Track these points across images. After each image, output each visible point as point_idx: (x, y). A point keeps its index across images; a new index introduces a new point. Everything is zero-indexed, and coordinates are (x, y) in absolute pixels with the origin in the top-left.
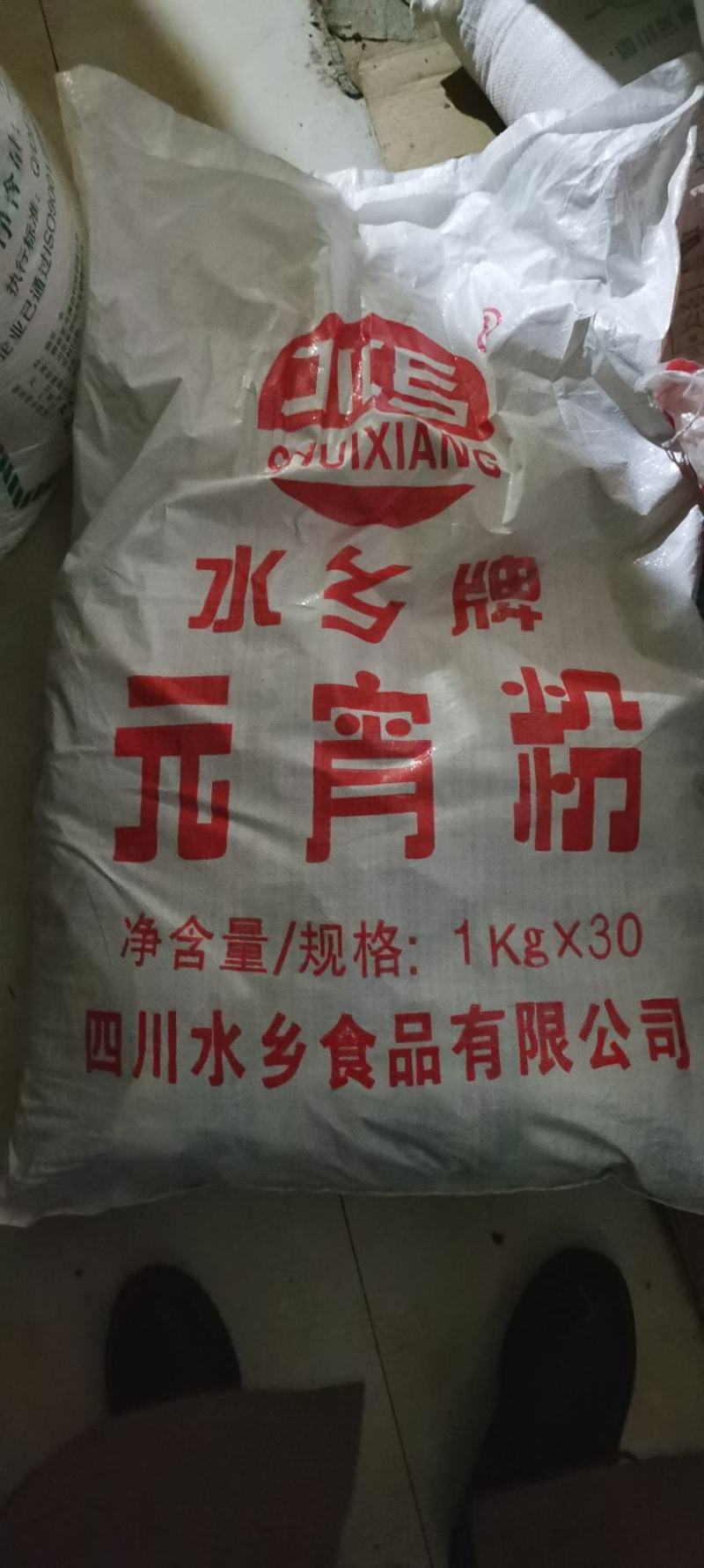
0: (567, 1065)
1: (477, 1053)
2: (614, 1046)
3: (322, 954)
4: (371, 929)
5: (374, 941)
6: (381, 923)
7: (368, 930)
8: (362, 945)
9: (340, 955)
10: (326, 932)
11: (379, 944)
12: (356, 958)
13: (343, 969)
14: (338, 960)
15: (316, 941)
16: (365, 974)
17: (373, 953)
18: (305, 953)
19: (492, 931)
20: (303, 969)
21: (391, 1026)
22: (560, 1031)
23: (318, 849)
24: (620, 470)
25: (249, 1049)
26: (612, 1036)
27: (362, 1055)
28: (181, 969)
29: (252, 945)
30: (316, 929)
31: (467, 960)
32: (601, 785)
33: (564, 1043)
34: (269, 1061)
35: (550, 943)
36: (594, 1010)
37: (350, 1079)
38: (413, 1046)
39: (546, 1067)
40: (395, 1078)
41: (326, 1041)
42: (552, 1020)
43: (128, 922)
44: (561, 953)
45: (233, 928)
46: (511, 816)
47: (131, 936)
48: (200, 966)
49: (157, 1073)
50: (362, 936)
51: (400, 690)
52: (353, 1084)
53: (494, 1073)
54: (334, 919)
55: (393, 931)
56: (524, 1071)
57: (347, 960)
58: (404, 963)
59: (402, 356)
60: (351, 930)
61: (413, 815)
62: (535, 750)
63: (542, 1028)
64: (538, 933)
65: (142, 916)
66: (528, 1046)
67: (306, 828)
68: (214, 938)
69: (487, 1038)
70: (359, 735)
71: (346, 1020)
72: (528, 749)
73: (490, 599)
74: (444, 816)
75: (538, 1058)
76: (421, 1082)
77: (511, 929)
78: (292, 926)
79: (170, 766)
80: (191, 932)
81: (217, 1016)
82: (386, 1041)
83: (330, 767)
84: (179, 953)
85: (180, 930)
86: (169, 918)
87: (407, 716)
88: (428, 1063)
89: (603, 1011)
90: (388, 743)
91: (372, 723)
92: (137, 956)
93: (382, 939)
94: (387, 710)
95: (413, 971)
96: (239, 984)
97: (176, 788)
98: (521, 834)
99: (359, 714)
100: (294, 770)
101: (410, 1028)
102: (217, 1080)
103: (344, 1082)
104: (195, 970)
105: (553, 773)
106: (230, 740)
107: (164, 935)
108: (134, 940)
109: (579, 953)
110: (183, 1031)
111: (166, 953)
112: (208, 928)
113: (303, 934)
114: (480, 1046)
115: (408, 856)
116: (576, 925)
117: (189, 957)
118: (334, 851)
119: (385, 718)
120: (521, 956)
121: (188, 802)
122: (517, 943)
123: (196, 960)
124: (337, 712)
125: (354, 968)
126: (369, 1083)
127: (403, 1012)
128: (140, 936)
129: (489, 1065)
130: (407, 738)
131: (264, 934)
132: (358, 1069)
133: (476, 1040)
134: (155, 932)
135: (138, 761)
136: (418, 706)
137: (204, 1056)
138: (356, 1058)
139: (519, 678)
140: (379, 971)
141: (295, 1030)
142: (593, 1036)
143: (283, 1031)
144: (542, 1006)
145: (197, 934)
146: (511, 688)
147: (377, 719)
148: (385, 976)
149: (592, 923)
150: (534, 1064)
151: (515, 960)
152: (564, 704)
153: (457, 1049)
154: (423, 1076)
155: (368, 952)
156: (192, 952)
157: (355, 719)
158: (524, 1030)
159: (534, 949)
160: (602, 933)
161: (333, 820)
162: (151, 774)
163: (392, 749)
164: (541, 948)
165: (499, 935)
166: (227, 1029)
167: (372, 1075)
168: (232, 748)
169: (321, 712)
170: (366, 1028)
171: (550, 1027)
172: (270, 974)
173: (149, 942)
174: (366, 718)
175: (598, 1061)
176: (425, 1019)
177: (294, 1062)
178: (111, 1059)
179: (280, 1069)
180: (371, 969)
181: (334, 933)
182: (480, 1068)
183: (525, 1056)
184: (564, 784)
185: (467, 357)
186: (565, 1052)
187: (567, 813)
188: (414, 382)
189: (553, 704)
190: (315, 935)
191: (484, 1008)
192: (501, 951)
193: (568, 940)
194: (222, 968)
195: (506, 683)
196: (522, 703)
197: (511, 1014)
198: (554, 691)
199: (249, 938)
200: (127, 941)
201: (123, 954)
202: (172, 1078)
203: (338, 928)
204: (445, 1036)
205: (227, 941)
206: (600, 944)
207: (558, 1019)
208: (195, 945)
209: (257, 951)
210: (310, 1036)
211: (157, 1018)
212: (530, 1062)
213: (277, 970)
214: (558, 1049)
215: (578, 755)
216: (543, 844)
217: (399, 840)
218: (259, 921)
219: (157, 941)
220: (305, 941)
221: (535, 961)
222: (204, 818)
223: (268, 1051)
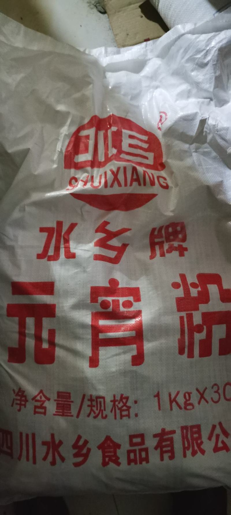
0: (203, 452)
1: (164, 449)
2: (223, 442)
3: (97, 409)
4: (118, 398)
5: (119, 403)
6: (122, 395)
7: (116, 399)
8: (114, 405)
9: (105, 410)
10: (99, 400)
11: (121, 404)
12: (111, 411)
13: (106, 416)
14: (104, 412)
15: (94, 403)
16: (115, 418)
17: (119, 409)
18: (90, 408)
19: (170, 395)
20: (89, 416)
21: (127, 439)
22: (200, 437)
23: (94, 362)
24: (220, 184)
25: (67, 451)
26: (222, 437)
27: (115, 452)
28: (37, 415)
29: (67, 404)
30: (94, 398)
31: (159, 409)
32: (215, 328)
33: (202, 443)
34: (76, 455)
35: (195, 398)
36: (214, 427)
37: (110, 463)
38: (137, 448)
39: (194, 453)
40: (130, 462)
41: (99, 447)
42: (196, 433)
43: (14, 390)
44: (199, 403)
45: (58, 396)
46: (177, 345)
47: (15, 397)
48: (45, 413)
49: (28, 459)
50: (114, 401)
51: (128, 286)
52: (112, 465)
53: (172, 457)
54: (101, 394)
55: (127, 398)
56: (185, 456)
57: (107, 412)
58: (132, 412)
59: (125, 133)
60: (109, 399)
61: (135, 346)
62: (187, 314)
63: (192, 436)
64: (189, 394)
65: (20, 389)
66: (186, 445)
67: (89, 352)
68: (51, 400)
69: (168, 443)
70: (110, 309)
71: (108, 438)
72: (184, 314)
73: (165, 242)
74: (148, 346)
75: (191, 449)
76: (141, 463)
77: (178, 393)
78: (84, 396)
79: (30, 322)
80: (41, 398)
81: (53, 436)
82: (126, 446)
83: (98, 324)
84: (36, 407)
85: (36, 396)
86: (31, 390)
87: (131, 299)
88: (143, 455)
89: (218, 427)
90: (123, 312)
91: (116, 302)
92: (18, 407)
93: (123, 402)
94: (123, 296)
95: (136, 415)
96: (62, 422)
97: (32, 331)
98: (181, 351)
99: (110, 299)
100: (83, 326)
101: (135, 440)
102: (53, 463)
103: (107, 464)
104: (42, 415)
105: (195, 324)
106: (55, 311)
107: (29, 398)
108: (17, 400)
109: (207, 402)
110: (38, 442)
111: (30, 406)
112: (48, 396)
113: (89, 400)
114: (166, 446)
115: (133, 365)
116: (206, 389)
117: (40, 410)
118: (101, 363)
119: (122, 300)
120: (183, 406)
121: (38, 338)
122: (181, 400)
123: (43, 411)
124: (101, 299)
125: (111, 416)
126: (118, 464)
127: (133, 434)
128: (19, 398)
129: (170, 454)
130: (132, 309)
131: (72, 399)
132: (114, 458)
133: (164, 444)
134: (25, 397)
135: (16, 319)
136: (135, 293)
137: (47, 453)
138: (113, 454)
139: (178, 280)
140: (122, 417)
141: (86, 442)
142: (214, 439)
143: (81, 443)
144: (192, 427)
145: (43, 399)
146: (176, 285)
147: (118, 301)
148: (124, 418)
149: (212, 388)
150: (189, 453)
151: (180, 408)
152: (198, 291)
153: (156, 448)
154: (142, 460)
155: (117, 408)
156: (41, 407)
157: (109, 302)
158: (184, 438)
159: (188, 402)
160: (216, 392)
161: (100, 348)
162: (22, 325)
163: (125, 315)
164: (191, 402)
165: (173, 396)
166: (57, 442)
167: (120, 461)
168: (56, 315)
169: (94, 299)
170: (116, 440)
171: (196, 436)
172: (74, 418)
173: (23, 401)
174: (113, 301)
175: (216, 449)
176: (142, 436)
177: (86, 456)
178: (9, 451)
179: (80, 459)
180: (118, 416)
181: (102, 400)
182: (166, 456)
183: (185, 449)
184: (199, 329)
185: (153, 132)
186: (202, 447)
187: (201, 342)
188: (131, 146)
189: (194, 292)
190: (94, 400)
191: (168, 429)
192: (174, 404)
193: (202, 396)
194: (54, 415)
195: (173, 283)
196: (180, 293)
197: (179, 432)
198: (194, 285)
199: (65, 401)
200: (14, 399)
201: (12, 405)
202: (35, 462)
203: (103, 398)
204: (151, 443)
205: (56, 402)
206: (216, 397)
207: (199, 432)
208: (43, 404)
209: (69, 407)
210: (93, 445)
211: (27, 435)
212: (187, 452)
213: (78, 416)
214: (199, 445)
215: (205, 315)
216: (191, 355)
217: (128, 357)
218: (69, 393)
219: (26, 401)
220: (89, 403)
221: (188, 407)
222: (45, 346)
223: (75, 451)
